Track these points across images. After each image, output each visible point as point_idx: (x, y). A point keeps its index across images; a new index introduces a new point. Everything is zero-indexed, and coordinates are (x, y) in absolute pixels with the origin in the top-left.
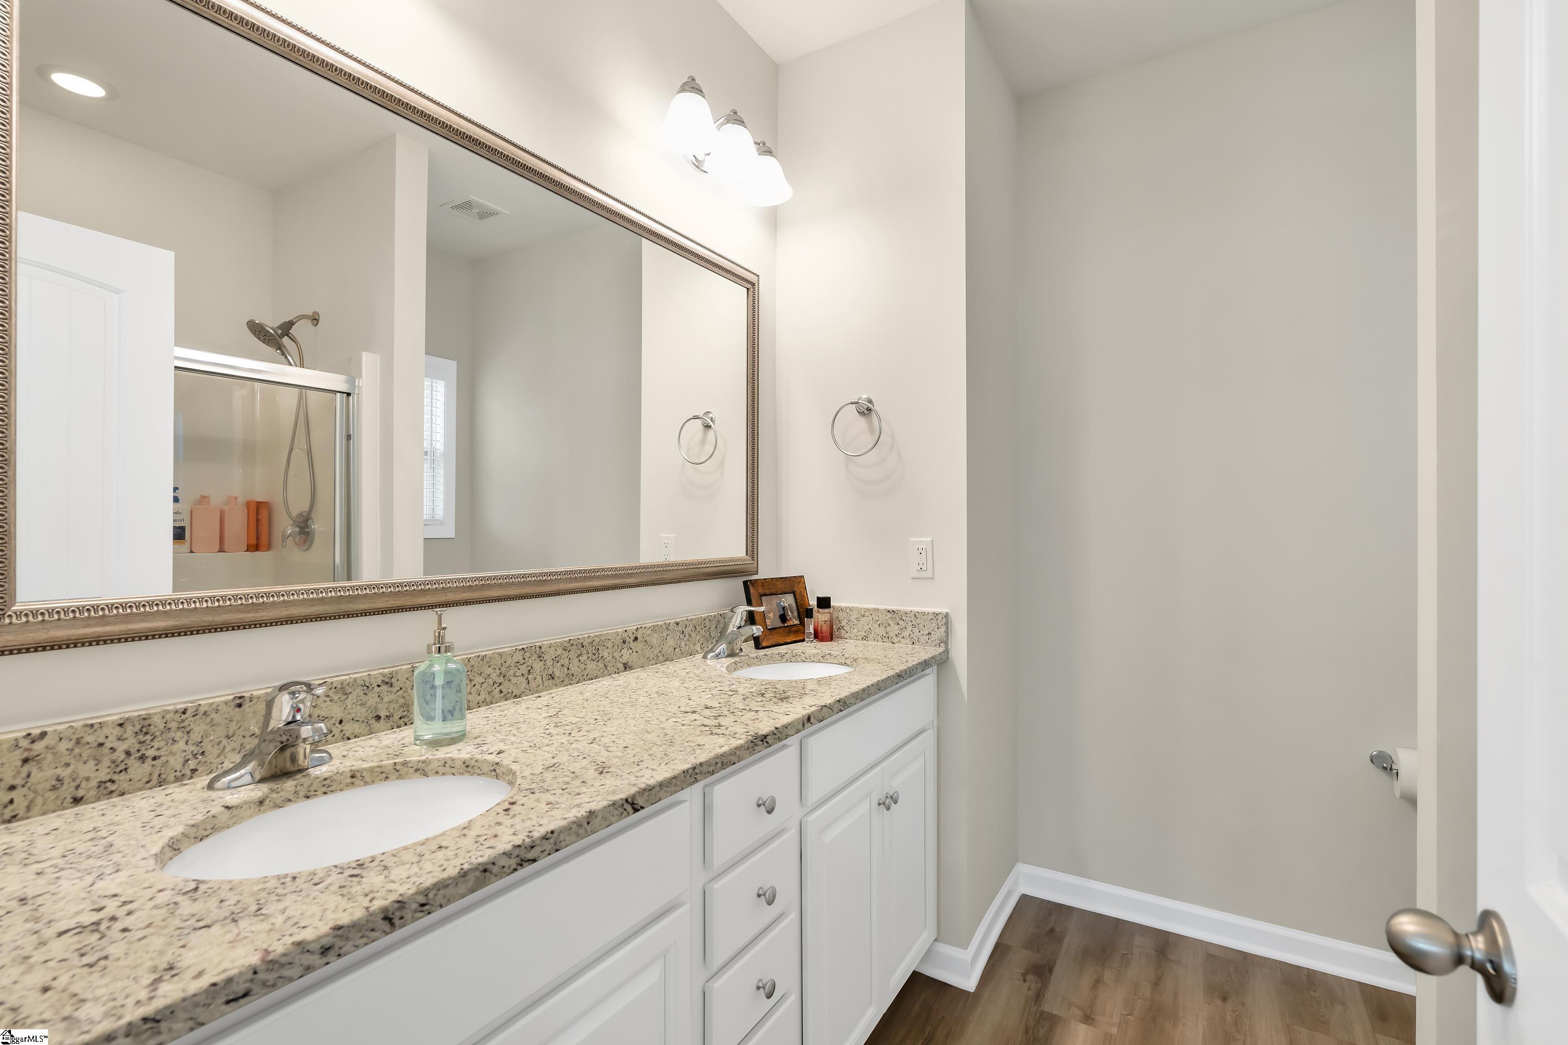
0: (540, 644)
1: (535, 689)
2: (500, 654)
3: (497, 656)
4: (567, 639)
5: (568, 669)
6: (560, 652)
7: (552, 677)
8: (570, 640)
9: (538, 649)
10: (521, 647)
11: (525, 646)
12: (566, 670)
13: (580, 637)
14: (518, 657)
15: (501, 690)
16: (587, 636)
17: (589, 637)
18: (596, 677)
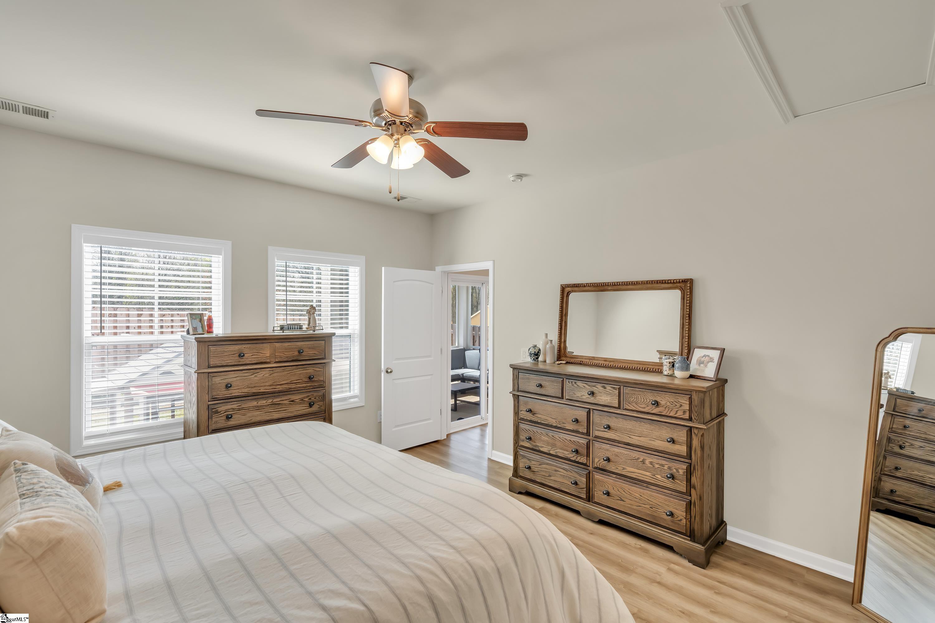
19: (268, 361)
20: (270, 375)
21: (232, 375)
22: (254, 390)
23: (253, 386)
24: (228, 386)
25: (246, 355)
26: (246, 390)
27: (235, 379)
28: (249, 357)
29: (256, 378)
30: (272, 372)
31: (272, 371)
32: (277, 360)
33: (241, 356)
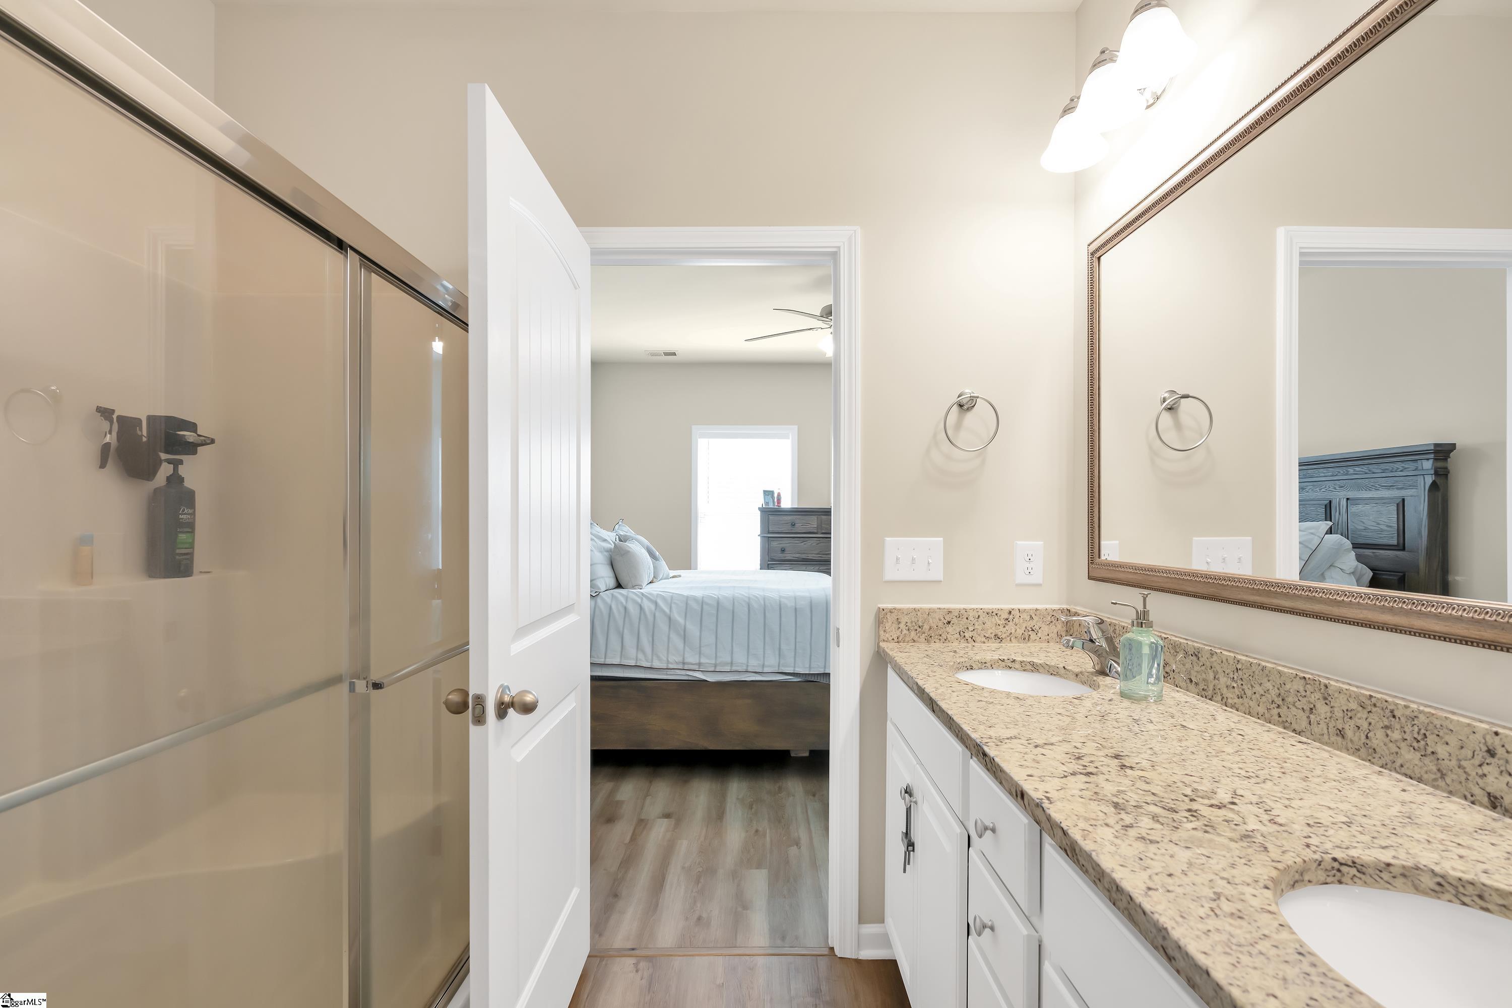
0: (1326, 682)
1: (1318, 736)
2: (1279, 672)
3: (1276, 673)
4: (1368, 693)
5: (1367, 737)
6: (1353, 705)
7: (1341, 733)
8: (1371, 696)
9: (1323, 687)
10: (1302, 675)
11: (1307, 676)
12: (1363, 737)
13: (1390, 699)
14: (1298, 685)
15: (1279, 714)
16: (1403, 703)
17: (1406, 707)
18: (1420, 780)
19: (816, 531)
20: (817, 544)
21: (786, 541)
22: (804, 556)
23: (803, 552)
24: (783, 551)
25: (796, 524)
26: (797, 555)
27: (788, 545)
28: (799, 527)
29: (805, 546)
30: (819, 542)
31: (819, 540)
32: (823, 531)
33: (793, 525)
